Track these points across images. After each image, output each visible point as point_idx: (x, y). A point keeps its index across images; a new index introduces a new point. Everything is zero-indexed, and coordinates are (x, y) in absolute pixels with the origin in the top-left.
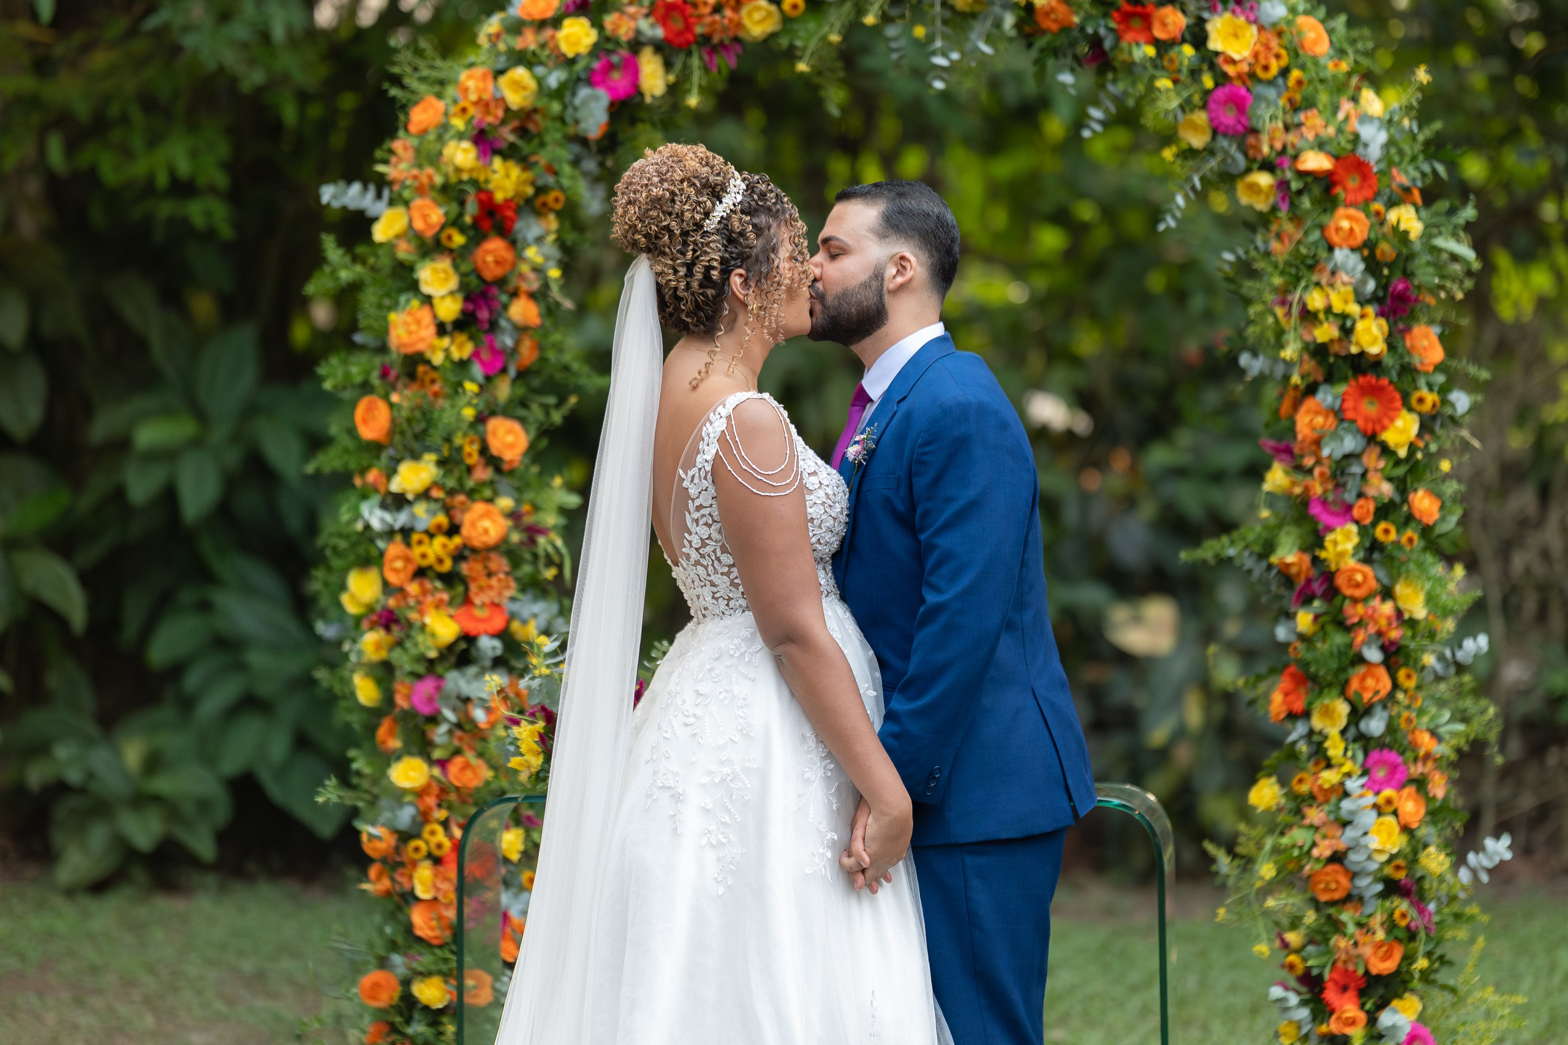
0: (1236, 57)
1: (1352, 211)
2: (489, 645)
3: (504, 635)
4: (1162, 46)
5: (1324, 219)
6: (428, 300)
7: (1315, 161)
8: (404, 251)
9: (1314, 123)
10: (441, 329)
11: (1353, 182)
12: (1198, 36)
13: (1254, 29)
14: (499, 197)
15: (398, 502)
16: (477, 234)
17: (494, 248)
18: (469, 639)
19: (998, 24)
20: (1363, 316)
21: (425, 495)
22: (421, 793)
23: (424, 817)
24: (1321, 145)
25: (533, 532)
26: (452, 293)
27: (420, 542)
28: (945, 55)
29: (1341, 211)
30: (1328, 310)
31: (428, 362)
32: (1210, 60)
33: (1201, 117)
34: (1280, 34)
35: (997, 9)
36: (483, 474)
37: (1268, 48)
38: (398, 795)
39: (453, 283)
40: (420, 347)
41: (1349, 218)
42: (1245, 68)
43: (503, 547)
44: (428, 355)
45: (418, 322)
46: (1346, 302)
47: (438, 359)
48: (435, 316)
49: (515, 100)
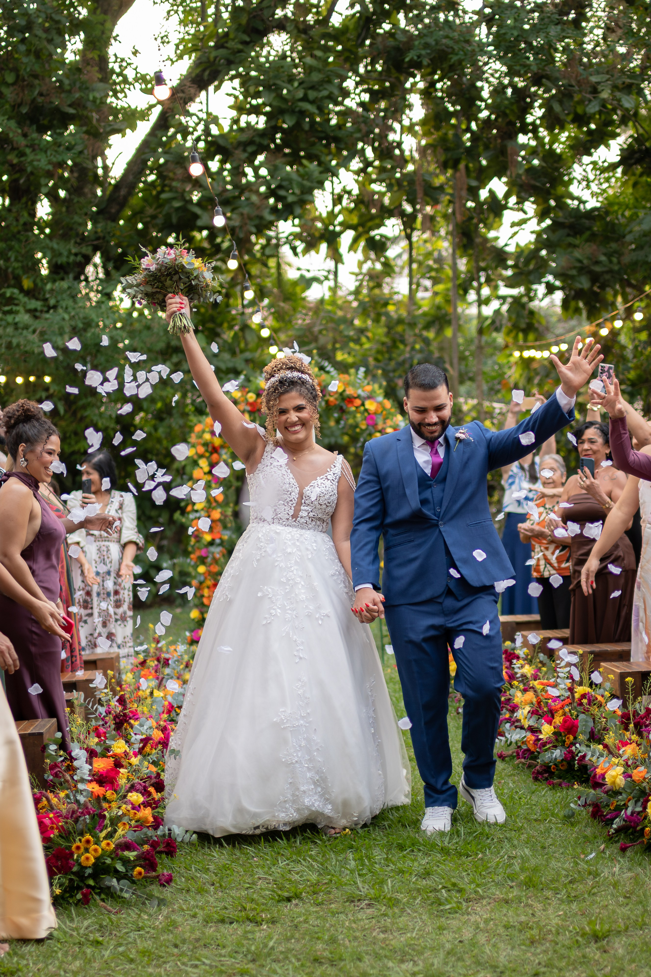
0: (372, 409)
2: (218, 541)
3: (221, 539)
4: (357, 407)
6: (201, 468)
8: (196, 457)
9: (389, 422)
10: (205, 474)
12: (363, 404)
15: (197, 511)
16: (211, 453)
17: (215, 456)
18: (213, 540)
21: (202, 509)
22: (204, 574)
23: (206, 578)
24: (391, 427)
25: (226, 516)
32: (366, 410)
33: (364, 422)
34: (380, 404)
36: (214, 504)
37: (378, 407)
38: (200, 574)
42: (374, 411)
43: (220, 520)
45: (200, 472)
48: (203, 471)
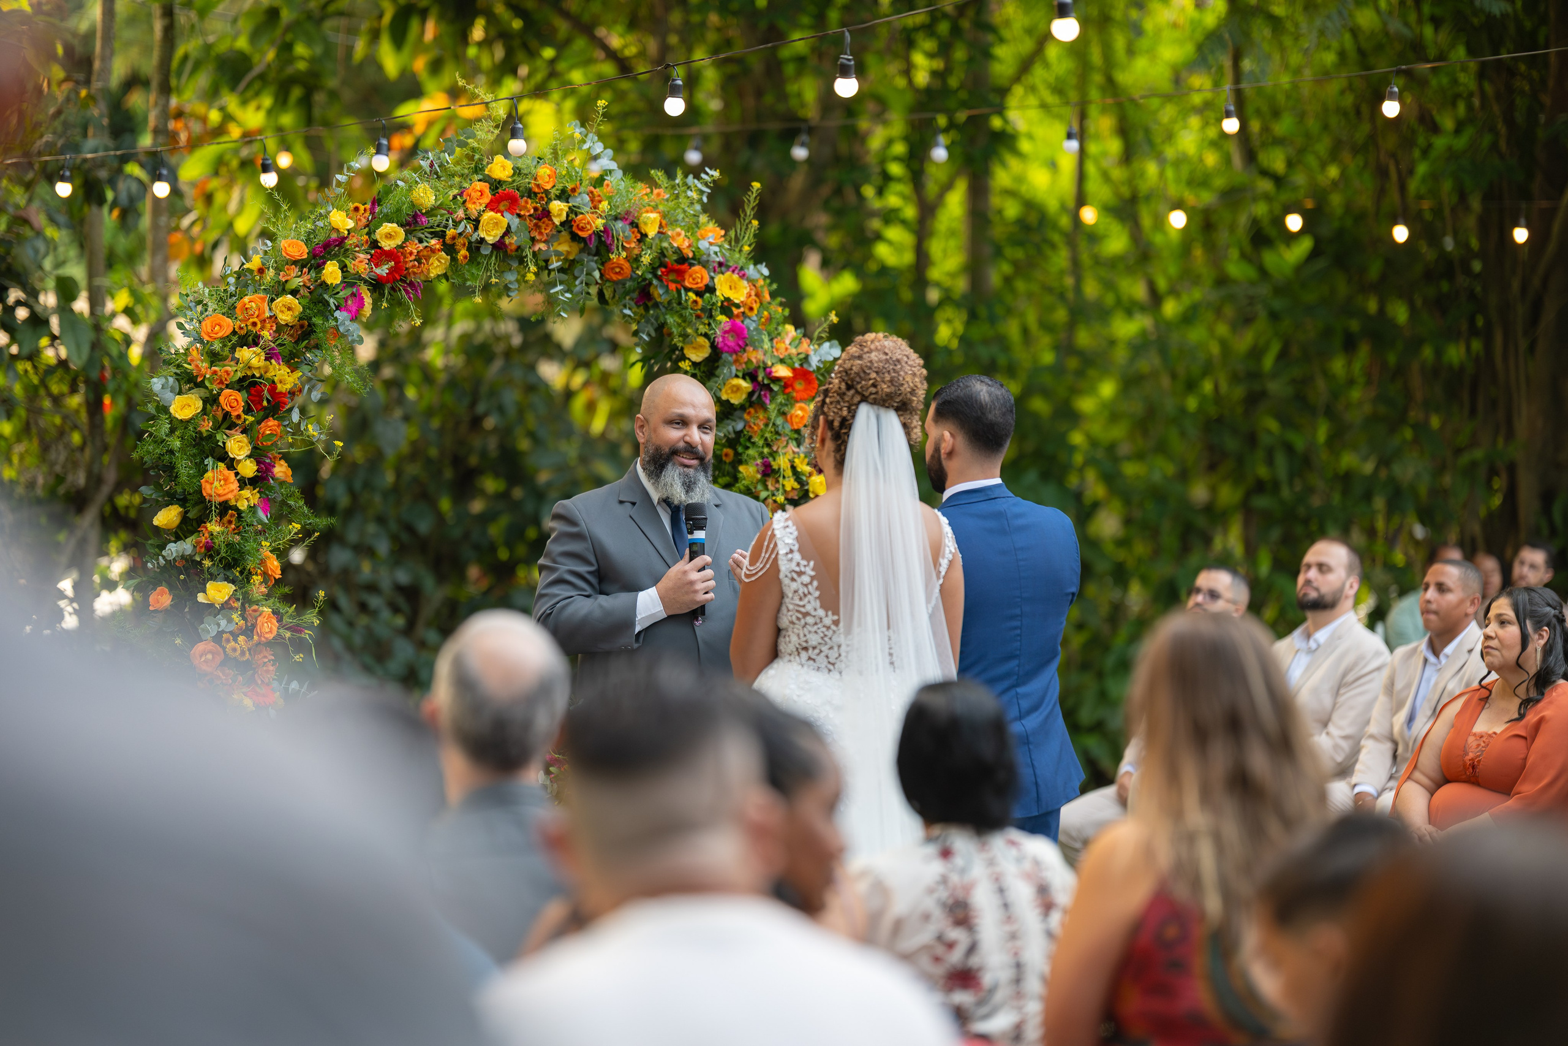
0: (736, 301)
1: (802, 405)
5: (786, 409)
6: (231, 464)
7: (782, 371)
8: (204, 427)
9: (780, 346)
11: (799, 385)
12: (711, 285)
13: (745, 283)
14: (280, 388)
16: (261, 416)
17: (271, 424)
19: (589, 274)
20: (811, 474)
21: (227, 605)
24: (782, 360)
26: (249, 457)
27: (228, 641)
28: (563, 295)
29: (798, 405)
30: (793, 468)
31: (236, 509)
34: (754, 286)
35: (593, 265)
37: (750, 296)
39: (247, 451)
40: (230, 496)
41: (802, 409)
42: (742, 310)
44: (233, 503)
45: (226, 480)
46: (802, 463)
47: (243, 505)
48: (237, 474)
49: (285, 317)
